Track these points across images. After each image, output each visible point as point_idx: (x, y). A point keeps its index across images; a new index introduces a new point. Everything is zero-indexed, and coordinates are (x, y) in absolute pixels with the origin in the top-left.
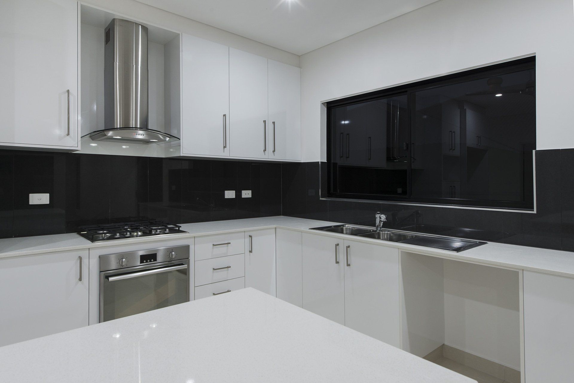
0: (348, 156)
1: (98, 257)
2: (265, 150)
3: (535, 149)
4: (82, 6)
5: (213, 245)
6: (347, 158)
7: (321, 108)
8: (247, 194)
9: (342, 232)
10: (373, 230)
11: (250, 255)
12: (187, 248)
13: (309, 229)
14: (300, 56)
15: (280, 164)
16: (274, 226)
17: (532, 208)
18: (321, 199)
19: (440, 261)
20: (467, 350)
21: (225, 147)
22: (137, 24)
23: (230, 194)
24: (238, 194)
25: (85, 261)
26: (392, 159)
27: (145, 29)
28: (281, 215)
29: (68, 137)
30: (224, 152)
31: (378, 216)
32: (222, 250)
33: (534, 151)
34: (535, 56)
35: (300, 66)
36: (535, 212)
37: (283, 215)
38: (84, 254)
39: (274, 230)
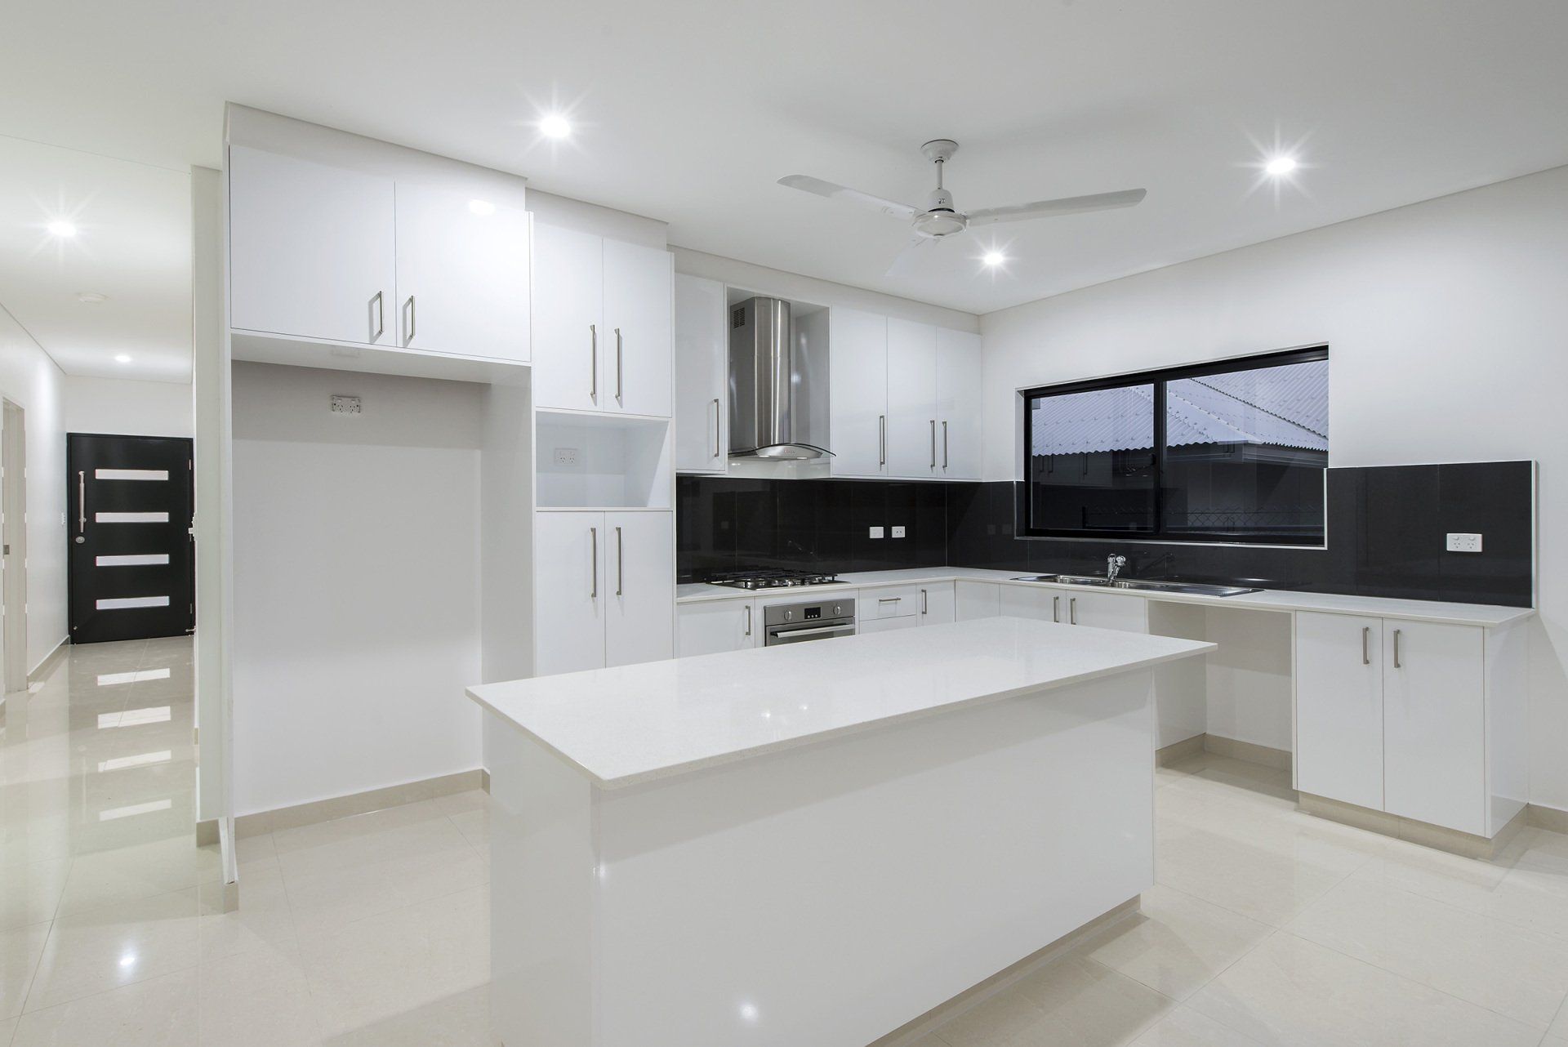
0: (1051, 470)
3: (1327, 467)
5: (880, 601)
6: (1050, 472)
7: (1017, 398)
8: (899, 532)
9: (1055, 581)
10: (1103, 581)
11: (923, 618)
12: (849, 604)
14: (980, 317)
16: (953, 578)
17: (1322, 544)
18: (1016, 538)
19: (1200, 609)
20: (1237, 738)
21: (882, 463)
22: (775, 300)
23: (876, 532)
24: (888, 532)
26: (1121, 471)
27: (787, 305)
28: (945, 566)
30: (881, 470)
31: (1110, 560)
32: (890, 608)
33: (1325, 469)
34: (1328, 344)
35: (979, 332)
36: (1325, 548)
37: (948, 566)
39: (953, 583)
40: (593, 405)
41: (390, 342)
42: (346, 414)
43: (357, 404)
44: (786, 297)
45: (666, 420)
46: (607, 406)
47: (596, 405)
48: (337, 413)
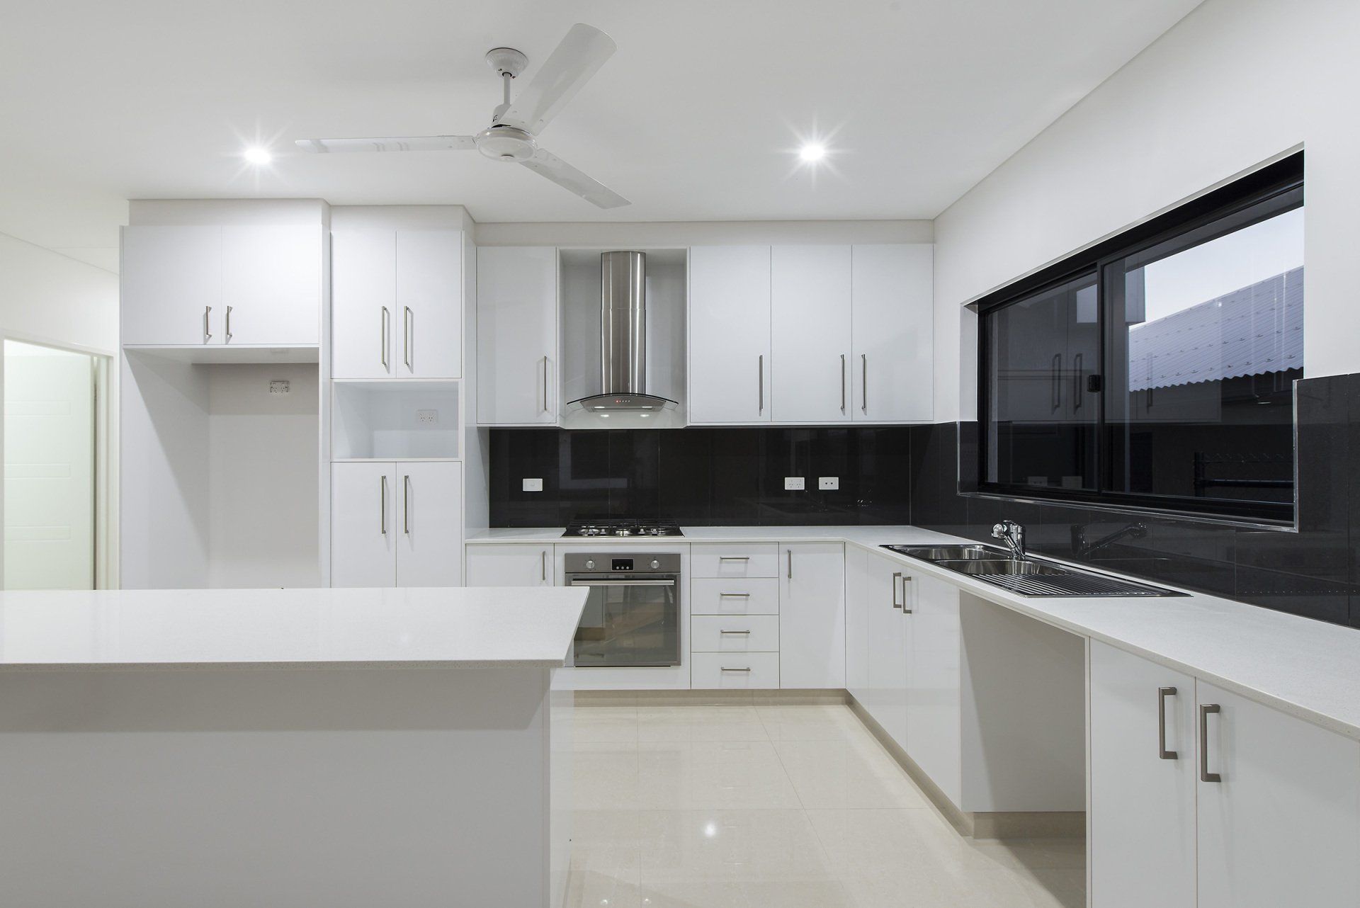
1: (564, 554)
2: (843, 408)
4: (561, 251)
5: (722, 558)
8: (829, 483)
11: (789, 582)
13: (880, 546)
14: (934, 220)
15: (909, 428)
17: (1291, 521)
18: (959, 493)
22: (633, 253)
23: (794, 483)
24: (812, 484)
25: (549, 558)
28: (908, 524)
29: (546, 412)
30: (760, 415)
32: (732, 567)
33: (1295, 382)
34: (1302, 152)
35: (932, 241)
38: (549, 549)
39: (841, 546)
40: (386, 372)
41: (217, 341)
42: (279, 394)
43: (286, 384)
44: (648, 247)
45: (457, 380)
46: (399, 373)
47: (389, 372)
48: (274, 393)
